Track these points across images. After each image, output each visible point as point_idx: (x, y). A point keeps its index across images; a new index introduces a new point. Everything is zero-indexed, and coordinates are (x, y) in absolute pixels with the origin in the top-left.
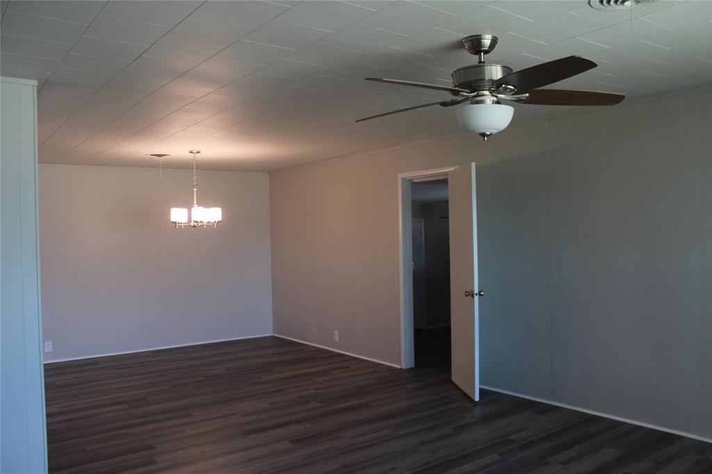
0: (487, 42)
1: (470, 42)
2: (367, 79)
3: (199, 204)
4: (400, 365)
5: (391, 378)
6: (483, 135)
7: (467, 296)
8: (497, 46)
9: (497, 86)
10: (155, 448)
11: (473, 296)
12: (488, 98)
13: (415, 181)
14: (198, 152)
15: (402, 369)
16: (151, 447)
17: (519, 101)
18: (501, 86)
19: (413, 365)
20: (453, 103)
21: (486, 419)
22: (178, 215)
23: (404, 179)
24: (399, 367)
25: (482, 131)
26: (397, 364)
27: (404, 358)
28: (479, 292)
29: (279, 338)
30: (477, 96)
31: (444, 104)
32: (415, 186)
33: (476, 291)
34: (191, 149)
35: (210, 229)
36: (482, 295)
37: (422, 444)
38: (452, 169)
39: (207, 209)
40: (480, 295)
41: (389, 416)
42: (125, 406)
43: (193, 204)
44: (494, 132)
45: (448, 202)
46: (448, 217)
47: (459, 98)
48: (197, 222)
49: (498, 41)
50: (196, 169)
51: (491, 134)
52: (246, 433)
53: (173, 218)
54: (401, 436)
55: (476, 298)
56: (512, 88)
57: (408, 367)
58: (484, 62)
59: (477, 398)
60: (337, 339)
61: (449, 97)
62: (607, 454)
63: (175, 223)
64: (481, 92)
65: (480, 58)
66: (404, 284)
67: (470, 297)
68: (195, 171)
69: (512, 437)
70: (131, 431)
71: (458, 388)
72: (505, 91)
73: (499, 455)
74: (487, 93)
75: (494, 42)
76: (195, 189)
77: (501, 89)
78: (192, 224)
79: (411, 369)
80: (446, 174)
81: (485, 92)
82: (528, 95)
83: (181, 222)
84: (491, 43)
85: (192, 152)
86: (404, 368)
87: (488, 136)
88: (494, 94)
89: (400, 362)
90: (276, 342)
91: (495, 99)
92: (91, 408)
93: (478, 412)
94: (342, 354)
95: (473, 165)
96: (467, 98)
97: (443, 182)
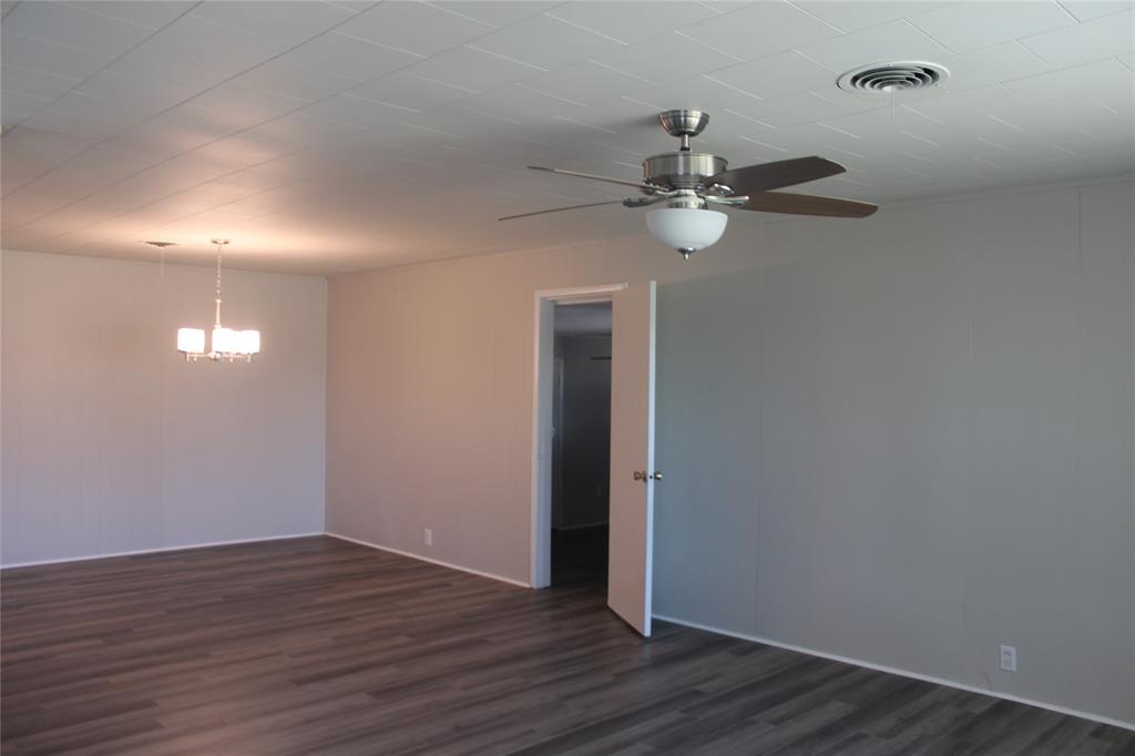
0: (694, 120)
1: (670, 120)
2: (530, 167)
3: (224, 325)
4: (529, 582)
5: (514, 602)
6: (683, 251)
7: (636, 479)
8: (707, 126)
9: (706, 185)
10: (156, 705)
11: (645, 479)
12: (692, 198)
13: (561, 303)
14: (226, 243)
15: (531, 589)
16: (149, 704)
17: (734, 205)
18: (712, 185)
19: (548, 583)
20: (642, 203)
21: (659, 663)
22: (190, 340)
23: (543, 300)
24: (527, 585)
25: (682, 246)
26: (525, 581)
27: (535, 572)
28: (655, 474)
29: (333, 538)
30: (678, 196)
31: (629, 204)
32: (560, 310)
33: (651, 472)
34: (215, 237)
35: (239, 365)
36: (659, 479)
37: (569, 697)
38: (619, 288)
39: (237, 333)
40: (656, 478)
41: (519, 657)
42: (97, 642)
43: (214, 323)
44: (699, 247)
45: (610, 335)
46: (610, 358)
47: (651, 198)
48: (221, 353)
49: (710, 121)
50: (222, 268)
51: (694, 251)
52: (300, 682)
53: (181, 346)
54: (537, 686)
55: (651, 483)
56: (728, 189)
57: (541, 585)
58: (688, 149)
59: (647, 632)
60: (429, 541)
61: (637, 195)
62: (835, 710)
63: (184, 353)
64: (683, 191)
65: (683, 141)
66: (539, 459)
67: (641, 481)
68: (219, 272)
69: (699, 688)
70: (112, 679)
71: (618, 618)
72: (718, 192)
73: (684, 712)
74: (692, 192)
75: (704, 120)
76: (219, 301)
77: (712, 189)
78: (212, 355)
79: (546, 588)
80: (610, 295)
81: (688, 192)
82: (747, 198)
83: (194, 351)
84: (700, 123)
85: (216, 242)
86: (534, 586)
87: (690, 252)
88: (701, 195)
89: (529, 578)
90: (330, 545)
91: (702, 201)
92: (38, 646)
93: (648, 652)
94: (436, 565)
95: (653, 285)
96: (662, 198)
97: (606, 307)
